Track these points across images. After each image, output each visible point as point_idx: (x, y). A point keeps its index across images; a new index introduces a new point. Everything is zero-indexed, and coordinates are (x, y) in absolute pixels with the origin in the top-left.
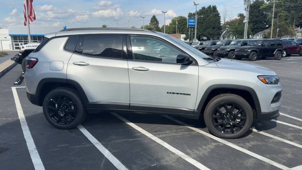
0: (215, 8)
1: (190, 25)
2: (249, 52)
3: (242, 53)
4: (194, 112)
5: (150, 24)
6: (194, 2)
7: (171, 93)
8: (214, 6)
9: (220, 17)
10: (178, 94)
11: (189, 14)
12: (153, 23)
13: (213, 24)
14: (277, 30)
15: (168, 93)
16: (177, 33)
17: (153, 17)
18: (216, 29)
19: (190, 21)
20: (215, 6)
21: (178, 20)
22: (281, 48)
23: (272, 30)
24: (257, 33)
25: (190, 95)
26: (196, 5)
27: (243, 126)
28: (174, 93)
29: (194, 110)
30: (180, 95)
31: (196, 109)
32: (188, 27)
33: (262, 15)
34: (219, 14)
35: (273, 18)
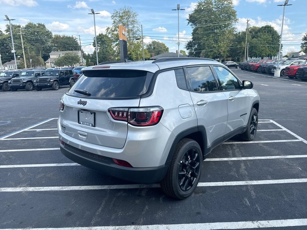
2: (52, 82)
3: (45, 83)
7: (241, 116)
14: (30, 60)
23: (25, 60)
25: (247, 114)
35: (23, 49)
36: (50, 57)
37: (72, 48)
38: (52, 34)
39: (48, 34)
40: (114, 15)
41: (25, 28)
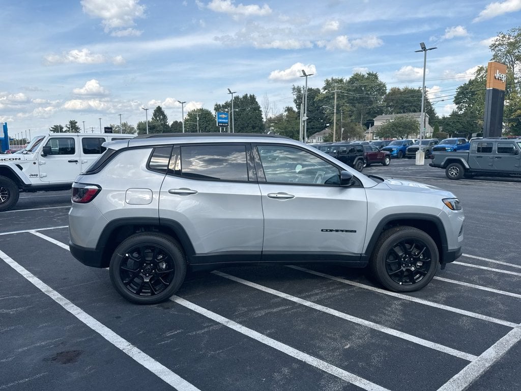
0: (253, 98)
1: (220, 123)
4: (360, 257)
5: (153, 119)
6: (229, 89)
7: (327, 230)
8: (252, 95)
9: (261, 111)
10: (337, 231)
11: (216, 105)
12: (158, 118)
13: (252, 122)
14: (341, 130)
15: (322, 230)
16: (199, 132)
17: (157, 108)
18: (257, 128)
19: (220, 116)
20: (254, 96)
21: (199, 115)
22: (362, 155)
23: (335, 130)
24: (313, 135)
25: (355, 231)
26: (232, 93)
27: (427, 272)
28: (331, 231)
29: (361, 254)
30: (341, 232)
31: (364, 252)
32: (217, 125)
33: (318, 110)
34: (259, 107)
35: (335, 114)
36: (375, 124)
37: (415, 108)
38: (386, 87)
39: (381, 88)
40: (497, 43)
41: (349, 82)
